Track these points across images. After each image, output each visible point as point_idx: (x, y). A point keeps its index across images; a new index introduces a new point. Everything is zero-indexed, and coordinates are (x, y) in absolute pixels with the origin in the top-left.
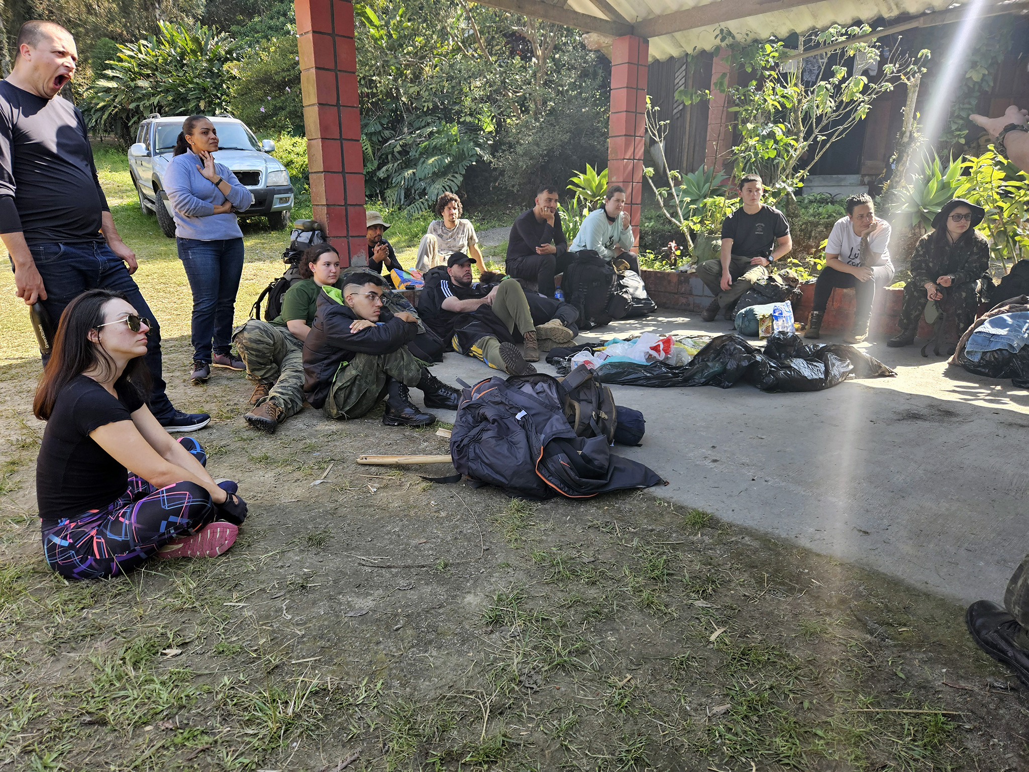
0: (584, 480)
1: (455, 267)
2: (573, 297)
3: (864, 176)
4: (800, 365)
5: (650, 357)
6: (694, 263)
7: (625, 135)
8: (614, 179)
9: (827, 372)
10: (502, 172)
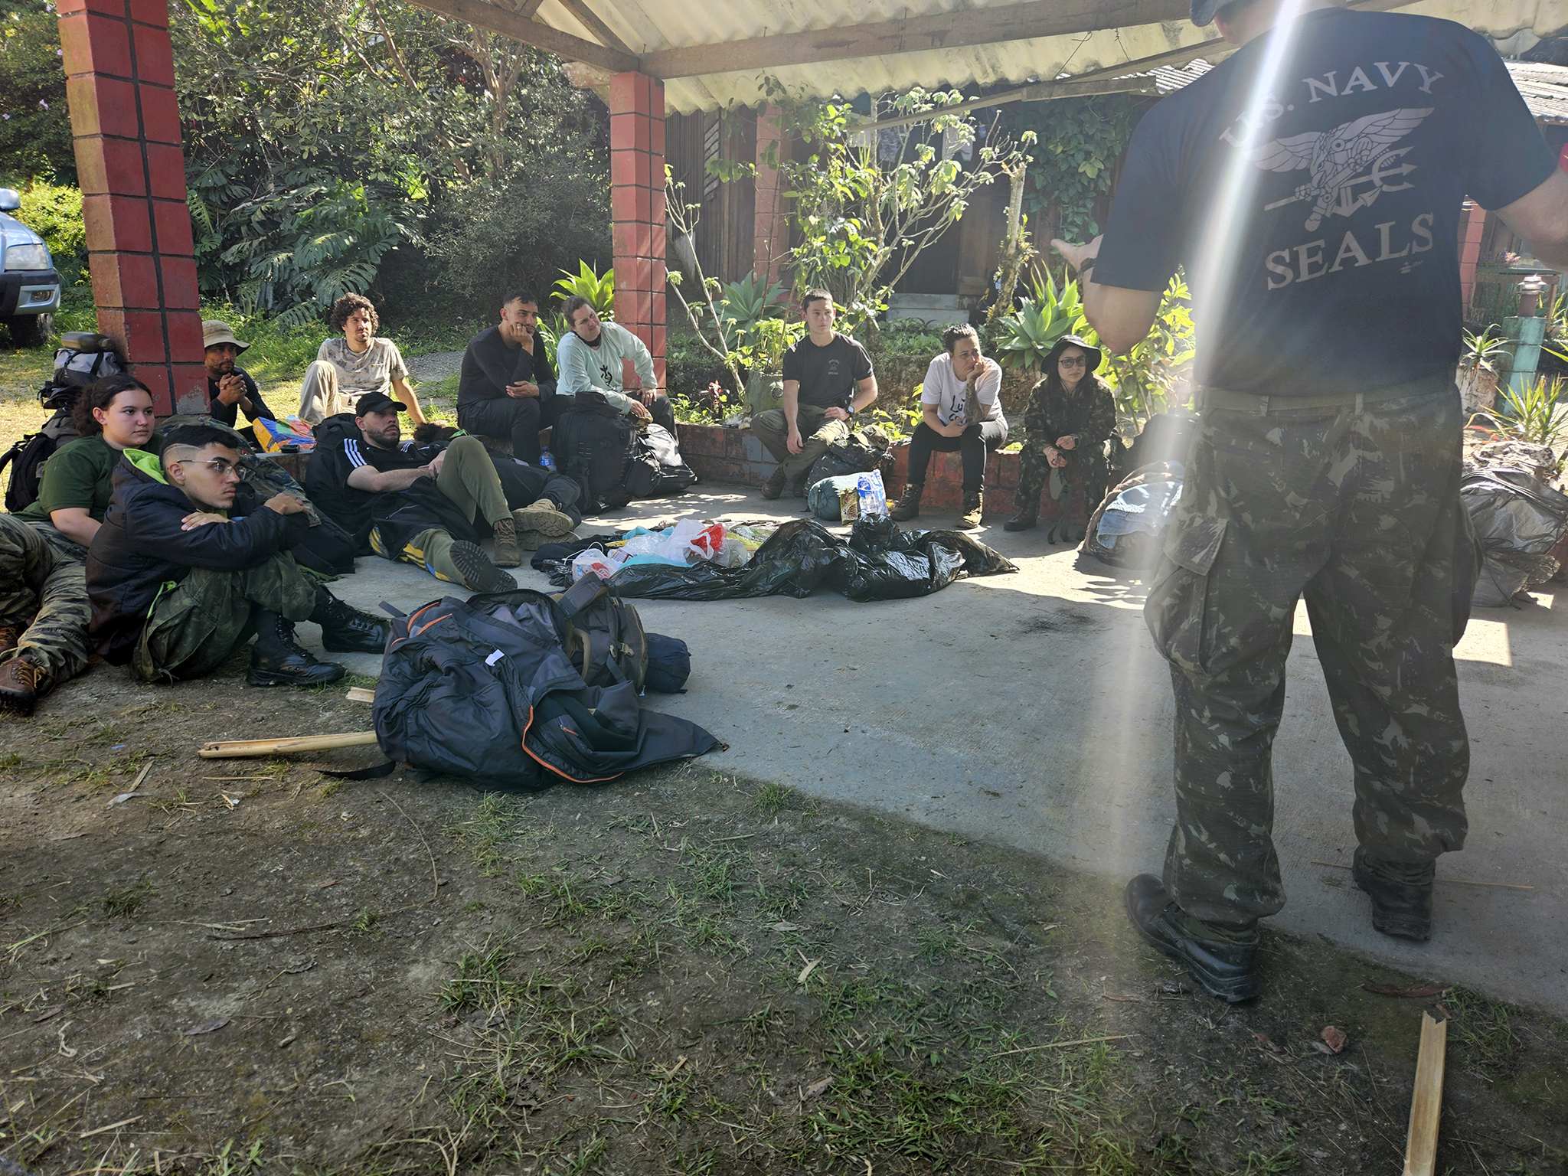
0: (600, 753)
1: (370, 417)
2: (569, 464)
3: (962, 296)
4: (897, 561)
5: (692, 556)
7: (637, 221)
8: (623, 286)
9: (932, 570)
10: (444, 265)
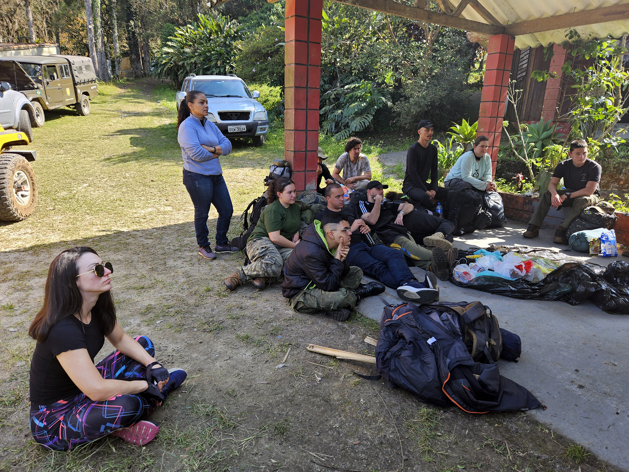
0: (480, 402)
1: (373, 190)
2: (450, 213)
5: (513, 274)
6: (536, 191)
7: (493, 101)
8: (482, 130)
10: (399, 114)
